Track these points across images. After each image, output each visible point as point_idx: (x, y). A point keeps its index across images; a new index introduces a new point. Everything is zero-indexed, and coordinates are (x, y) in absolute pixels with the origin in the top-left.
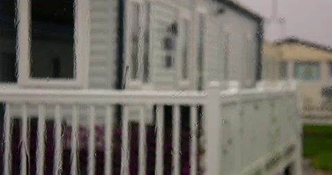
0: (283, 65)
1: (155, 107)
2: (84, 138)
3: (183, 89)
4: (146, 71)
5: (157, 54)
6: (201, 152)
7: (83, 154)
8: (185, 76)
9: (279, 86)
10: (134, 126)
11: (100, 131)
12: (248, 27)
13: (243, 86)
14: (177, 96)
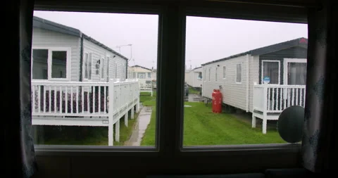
0: (134, 73)
1: (92, 87)
2: (69, 97)
3: (102, 81)
4: (90, 76)
5: (94, 70)
6: (107, 101)
7: (69, 102)
8: (103, 77)
9: (133, 80)
10: (86, 93)
11: (75, 95)
12: (124, 61)
13: (121, 80)
14: (100, 84)
